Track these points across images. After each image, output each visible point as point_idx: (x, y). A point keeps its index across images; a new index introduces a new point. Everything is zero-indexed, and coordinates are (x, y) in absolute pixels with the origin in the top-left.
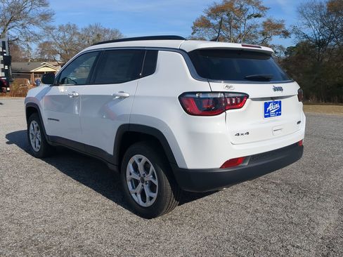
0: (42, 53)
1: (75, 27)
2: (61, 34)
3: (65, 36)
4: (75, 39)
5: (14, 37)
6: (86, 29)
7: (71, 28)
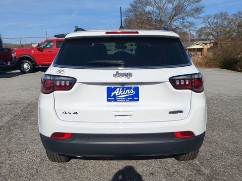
0: (200, 36)
1: (226, 14)
2: (216, 20)
3: (217, 22)
4: (225, 23)
5: (176, 26)
6: (235, 15)
7: (223, 16)
